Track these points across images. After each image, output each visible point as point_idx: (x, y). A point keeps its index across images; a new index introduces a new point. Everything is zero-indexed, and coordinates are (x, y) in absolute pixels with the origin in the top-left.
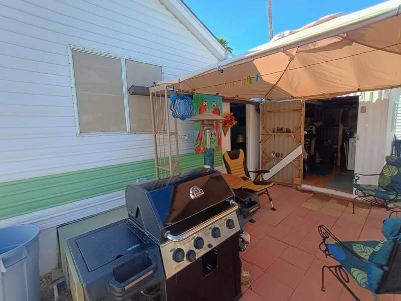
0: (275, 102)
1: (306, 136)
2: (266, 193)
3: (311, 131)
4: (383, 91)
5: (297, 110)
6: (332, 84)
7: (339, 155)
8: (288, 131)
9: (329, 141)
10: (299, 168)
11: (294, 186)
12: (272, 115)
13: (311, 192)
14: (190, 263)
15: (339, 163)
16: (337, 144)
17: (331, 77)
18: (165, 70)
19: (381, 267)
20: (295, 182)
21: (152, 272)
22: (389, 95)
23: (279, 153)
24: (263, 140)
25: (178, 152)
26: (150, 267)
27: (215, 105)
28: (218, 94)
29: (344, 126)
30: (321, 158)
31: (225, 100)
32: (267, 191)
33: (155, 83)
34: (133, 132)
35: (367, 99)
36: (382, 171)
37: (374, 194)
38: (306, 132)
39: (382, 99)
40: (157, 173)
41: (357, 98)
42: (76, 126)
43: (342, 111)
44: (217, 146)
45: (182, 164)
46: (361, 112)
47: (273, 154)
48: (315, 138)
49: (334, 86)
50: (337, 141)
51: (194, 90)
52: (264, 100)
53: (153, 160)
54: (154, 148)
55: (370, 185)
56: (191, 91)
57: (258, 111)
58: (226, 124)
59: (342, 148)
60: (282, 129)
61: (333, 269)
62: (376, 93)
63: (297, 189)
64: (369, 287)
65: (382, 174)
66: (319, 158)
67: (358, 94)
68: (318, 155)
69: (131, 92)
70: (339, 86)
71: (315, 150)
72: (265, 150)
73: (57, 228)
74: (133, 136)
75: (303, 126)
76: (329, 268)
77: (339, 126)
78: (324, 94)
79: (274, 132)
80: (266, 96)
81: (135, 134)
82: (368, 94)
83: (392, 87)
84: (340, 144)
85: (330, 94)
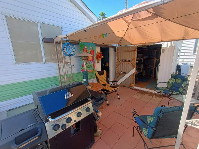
0: (123, 47)
1: (137, 64)
2: (116, 91)
3: (141, 61)
4: (173, 42)
5: (133, 51)
6: (149, 37)
7: (154, 73)
8: (129, 61)
9: (150, 65)
10: (133, 79)
11: (131, 88)
12: (122, 53)
13: (138, 90)
14: (63, 130)
15: (153, 76)
16: (153, 67)
17: (149, 34)
18: (63, 29)
19: (152, 128)
20: (131, 86)
21: (37, 137)
22: (175, 44)
23: (124, 72)
24: (117, 65)
25: (72, 72)
26: (37, 135)
27: (92, 48)
28: (93, 42)
29: (156, 58)
30: (146, 73)
31: (97, 45)
32: (116, 90)
33: (56, 36)
34: (47, 62)
35: (165, 46)
36: (169, 81)
37: (163, 91)
38: (137, 62)
39: (172, 46)
40: (60, 83)
41: (161, 45)
42: (13, 60)
43: (156, 51)
44: (93, 69)
45: (74, 78)
46: (162, 52)
47: (121, 72)
48: (143, 64)
49: (151, 39)
50: (153, 66)
51: (79, 40)
52: (118, 45)
53: (57, 77)
54: (58, 70)
55: (163, 87)
56: (78, 41)
57: (115, 51)
58: (98, 58)
59: (155, 69)
60: (126, 60)
61: (137, 128)
62: (169, 43)
63: (132, 89)
64: (148, 137)
65: (168, 82)
66: (145, 73)
67: (161, 43)
68: (144, 72)
69: (44, 41)
70: (153, 39)
71: (143, 70)
72: (118, 70)
73: (7, 111)
74: (47, 64)
75: (136, 59)
76: (135, 127)
77: (154, 58)
78: (146, 43)
79: (122, 62)
80: (119, 43)
81: (48, 63)
82: (166, 43)
83: (176, 40)
84: (154, 67)
85: (148, 43)
